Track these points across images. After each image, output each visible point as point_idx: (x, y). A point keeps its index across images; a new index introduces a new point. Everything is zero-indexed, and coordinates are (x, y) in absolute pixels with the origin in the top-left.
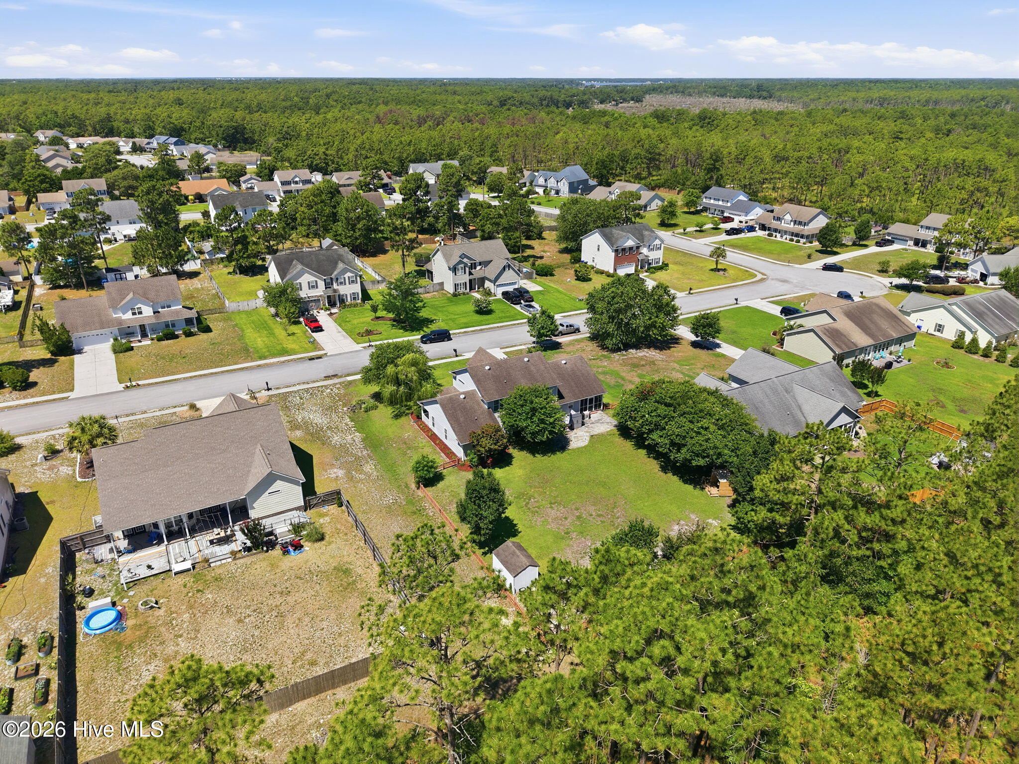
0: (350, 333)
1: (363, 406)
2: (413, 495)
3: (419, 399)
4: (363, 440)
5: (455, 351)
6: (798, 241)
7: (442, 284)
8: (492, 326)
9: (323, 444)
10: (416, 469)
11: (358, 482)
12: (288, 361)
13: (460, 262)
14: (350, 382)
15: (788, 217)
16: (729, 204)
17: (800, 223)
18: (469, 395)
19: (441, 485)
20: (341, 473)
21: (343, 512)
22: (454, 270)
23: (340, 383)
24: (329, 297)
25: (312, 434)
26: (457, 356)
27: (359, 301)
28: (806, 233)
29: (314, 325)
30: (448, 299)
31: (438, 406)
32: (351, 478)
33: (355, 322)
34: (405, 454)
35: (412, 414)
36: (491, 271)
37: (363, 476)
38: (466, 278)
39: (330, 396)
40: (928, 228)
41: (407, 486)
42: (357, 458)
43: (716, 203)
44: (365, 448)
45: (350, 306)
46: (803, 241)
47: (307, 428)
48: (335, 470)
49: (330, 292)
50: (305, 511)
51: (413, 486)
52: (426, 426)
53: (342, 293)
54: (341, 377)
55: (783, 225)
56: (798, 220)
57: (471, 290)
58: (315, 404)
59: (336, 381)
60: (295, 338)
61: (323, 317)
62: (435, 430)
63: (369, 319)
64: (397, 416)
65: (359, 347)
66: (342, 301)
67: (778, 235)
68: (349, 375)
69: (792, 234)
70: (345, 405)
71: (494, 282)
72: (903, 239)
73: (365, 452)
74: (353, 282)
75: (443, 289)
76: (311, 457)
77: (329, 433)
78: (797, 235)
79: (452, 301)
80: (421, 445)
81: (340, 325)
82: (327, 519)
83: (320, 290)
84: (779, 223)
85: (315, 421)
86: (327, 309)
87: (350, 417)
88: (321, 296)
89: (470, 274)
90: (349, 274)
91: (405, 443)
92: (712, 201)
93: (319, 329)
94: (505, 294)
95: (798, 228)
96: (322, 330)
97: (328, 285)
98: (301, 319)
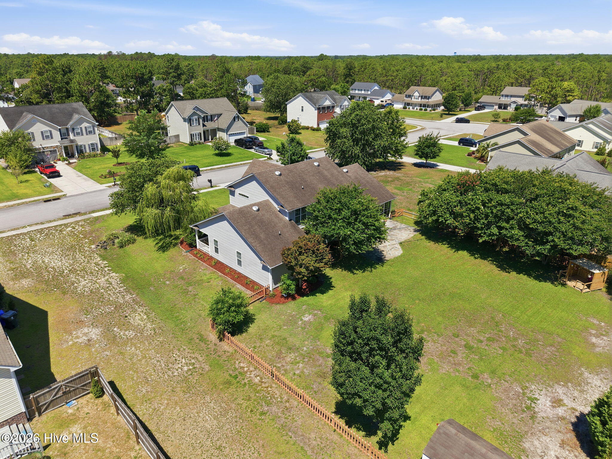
0: (91, 177)
1: (116, 241)
2: (216, 351)
3: (192, 221)
4: (123, 281)
5: (210, 181)
6: (426, 110)
7: (177, 136)
8: (235, 164)
9: (64, 293)
10: (216, 312)
11: (125, 343)
12: (19, 204)
13: (194, 114)
14: (97, 219)
15: (416, 94)
16: (369, 93)
17: (426, 97)
18: (262, 206)
19: (252, 329)
20: (94, 333)
21: (106, 406)
22: (189, 120)
23: (84, 220)
24: (66, 148)
25: (47, 282)
26: (212, 187)
27: (99, 152)
28: (432, 104)
29: (49, 170)
30: (186, 147)
31: (225, 223)
32: (113, 340)
33: (97, 168)
34: (186, 292)
35: (182, 243)
36: (223, 123)
37: (131, 334)
38: (200, 129)
39: (72, 234)
40: (507, 96)
41: (202, 339)
42: (118, 307)
43: (360, 92)
44: (128, 291)
45: (89, 156)
46: (429, 109)
47: (40, 274)
48: (86, 330)
49: (66, 143)
50: (30, 420)
51: (213, 336)
52: (205, 254)
53: (79, 144)
54: (85, 214)
55: (414, 100)
56: (424, 95)
57: (205, 140)
58: (53, 245)
59: (78, 218)
60: (27, 184)
61: (60, 166)
62: (219, 257)
63: (111, 165)
64: (163, 248)
65: (103, 187)
66: (81, 151)
67: (411, 108)
68: (94, 212)
69: (421, 106)
70: (92, 242)
71: (226, 131)
72: (491, 105)
73: (128, 297)
74: (90, 132)
75: (179, 141)
76: (44, 314)
77: (72, 276)
78: (424, 106)
79: (190, 149)
80: (205, 278)
81: (80, 171)
82: (76, 429)
83: (56, 141)
84: (409, 99)
85: (53, 264)
86: (64, 160)
87: (100, 256)
88: (57, 146)
89: (204, 125)
90: (85, 125)
91: (182, 278)
92: (357, 92)
93: (56, 174)
94: (237, 142)
95: (425, 101)
96: (59, 176)
97: (64, 135)
98: (37, 169)
